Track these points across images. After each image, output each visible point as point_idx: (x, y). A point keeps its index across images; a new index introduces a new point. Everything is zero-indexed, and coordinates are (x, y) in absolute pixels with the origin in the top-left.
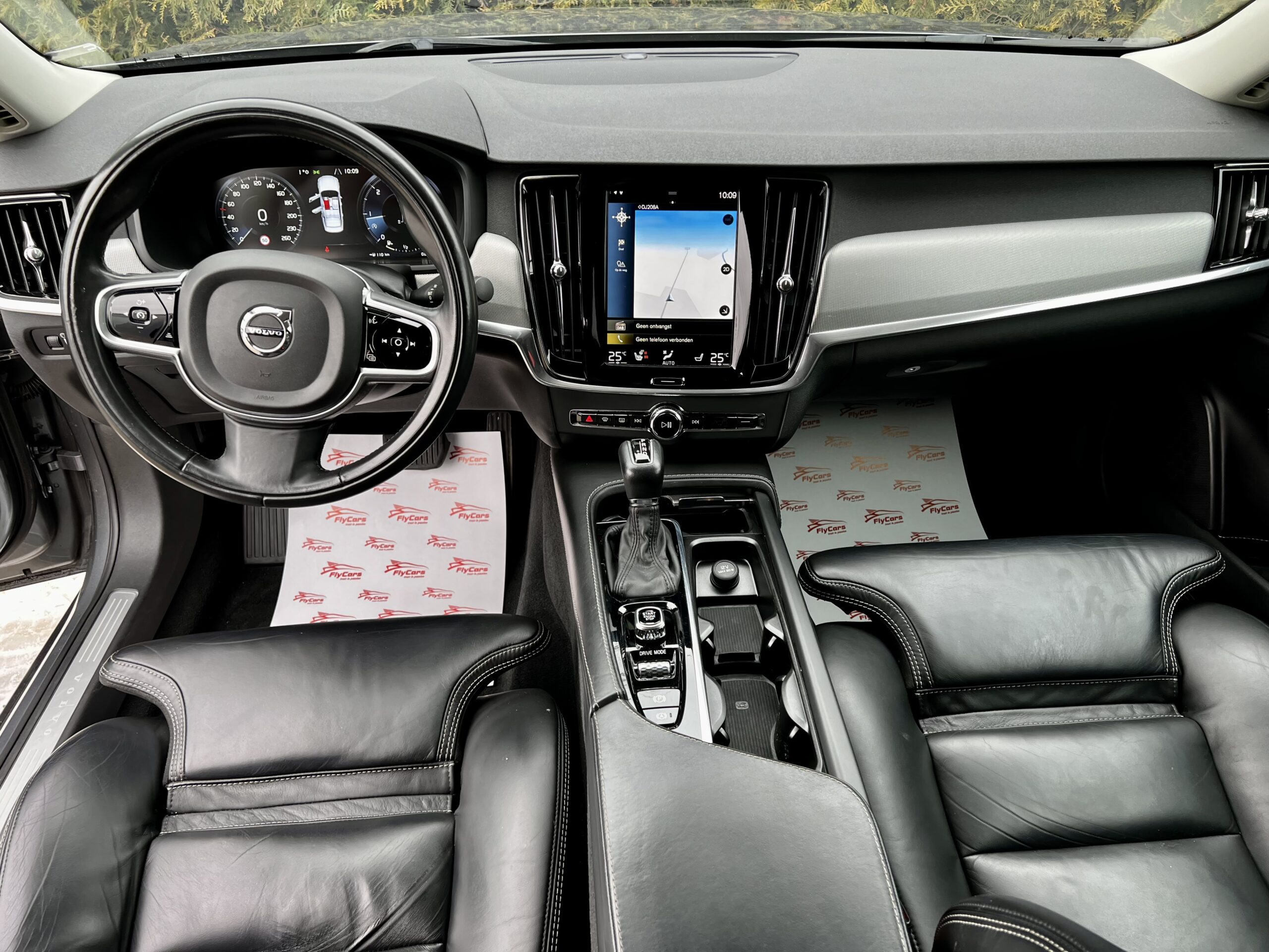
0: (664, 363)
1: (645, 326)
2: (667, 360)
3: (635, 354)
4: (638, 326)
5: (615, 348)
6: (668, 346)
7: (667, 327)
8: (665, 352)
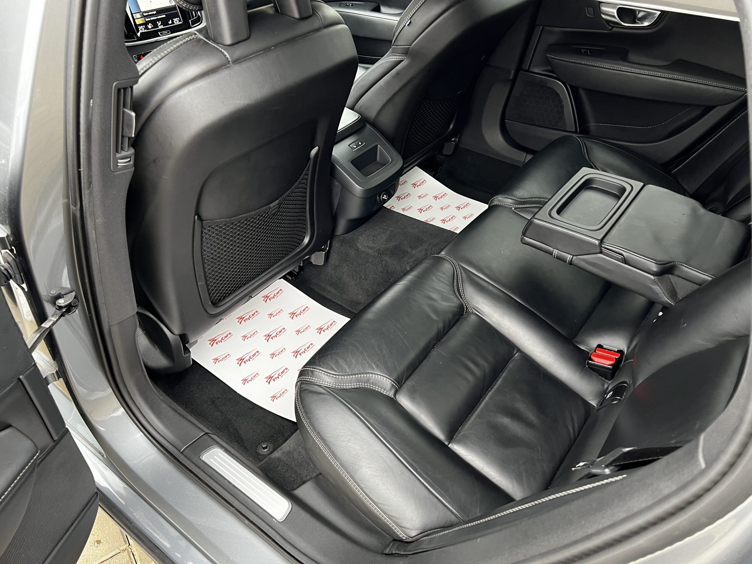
0: (159, 27)
1: (147, 14)
2: (160, 25)
3: (148, 25)
4: (145, 14)
5: (140, 25)
6: (158, 20)
7: (155, 12)
8: (158, 22)
